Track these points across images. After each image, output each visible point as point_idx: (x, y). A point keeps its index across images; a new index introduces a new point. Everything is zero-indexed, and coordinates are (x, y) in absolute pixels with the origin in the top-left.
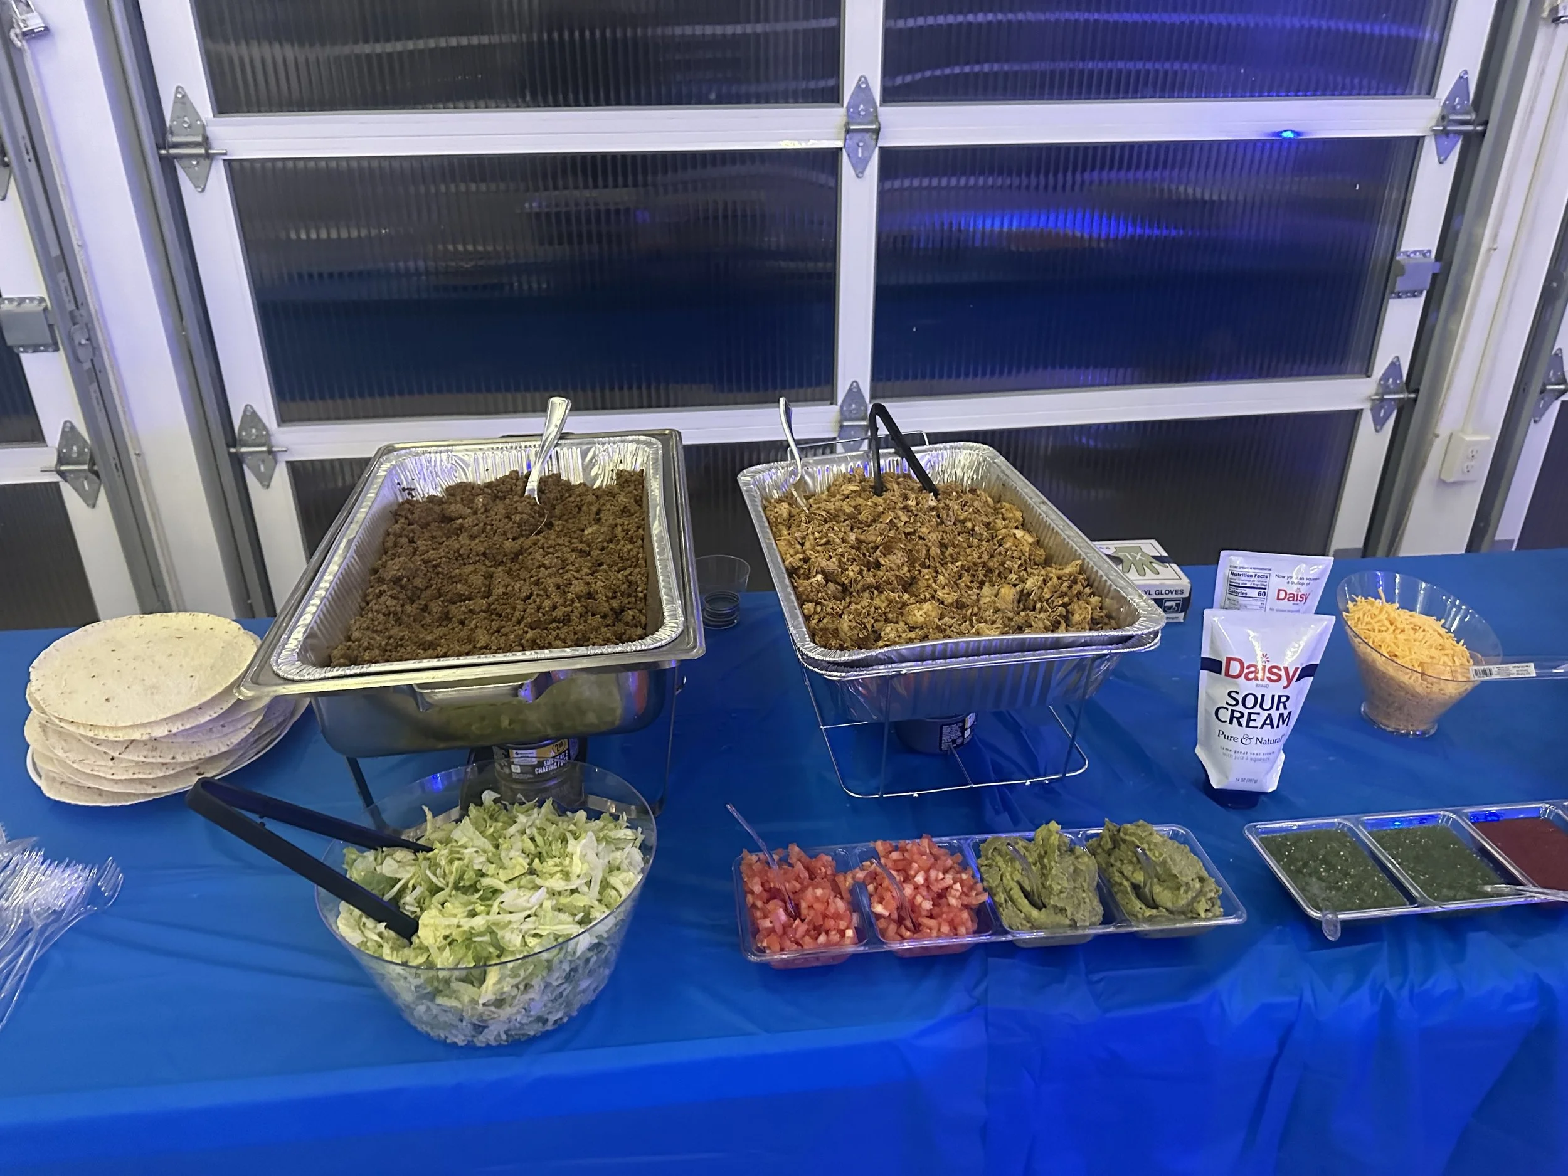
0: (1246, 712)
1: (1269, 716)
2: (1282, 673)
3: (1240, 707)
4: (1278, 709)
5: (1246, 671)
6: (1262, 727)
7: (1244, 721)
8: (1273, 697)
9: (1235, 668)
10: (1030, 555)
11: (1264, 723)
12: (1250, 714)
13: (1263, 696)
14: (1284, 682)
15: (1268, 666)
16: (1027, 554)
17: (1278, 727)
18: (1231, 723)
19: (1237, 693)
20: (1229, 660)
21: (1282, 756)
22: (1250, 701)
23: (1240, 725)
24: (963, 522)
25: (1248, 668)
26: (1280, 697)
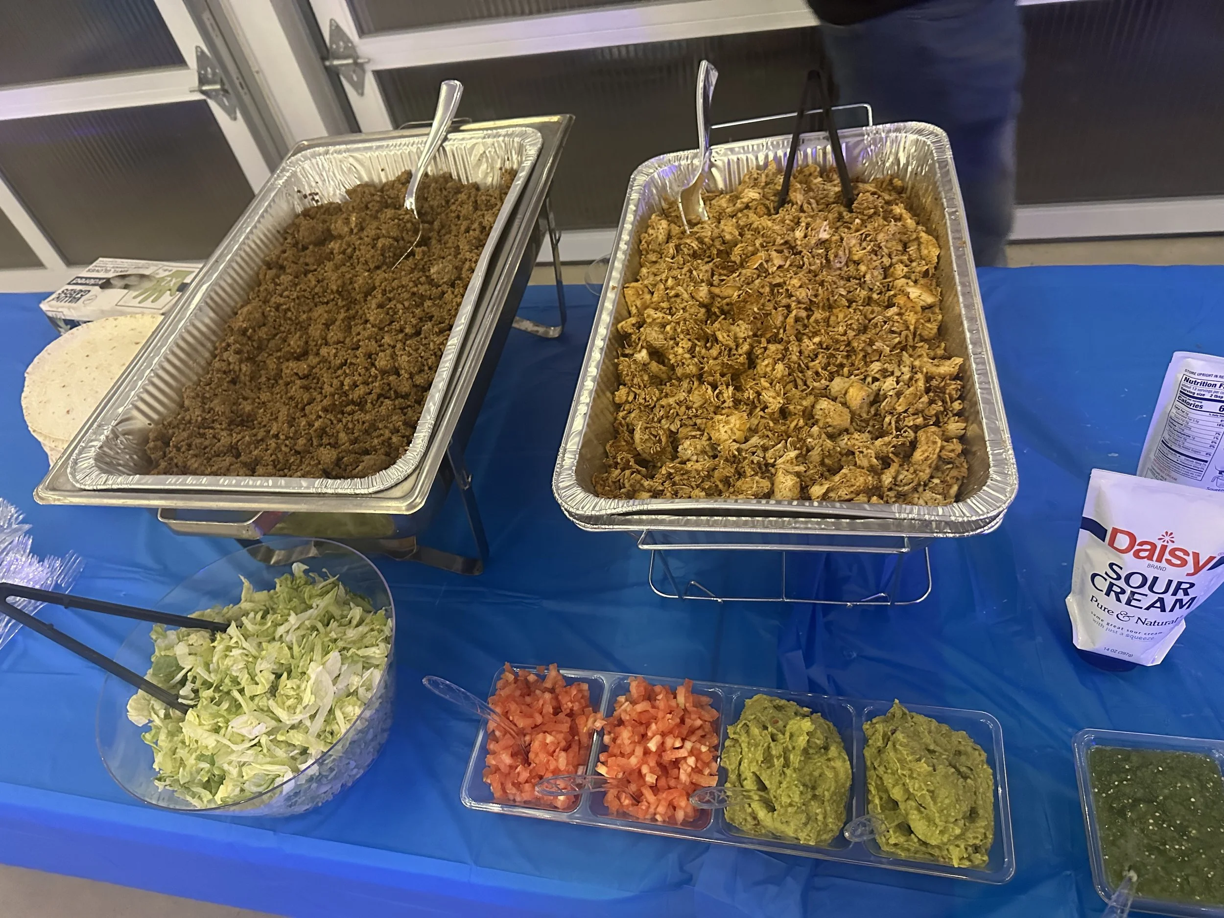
0: (1129, 590)
1: (1161, 600)
2: (1190, 559)
3: (1122, 583)
4: (1174, 594)
5: (1136, 547)
6: (1147, 609)
7: (1124, 598)
8: (1170, 582)
9: (1123, 541)
10: (916, 328)
11: (1152, 606)
12: (1133, 593)
13: (1155, 579)
14: (1190, 567)
15: (1171, 546)
16: (912, 328)
17: (1172, 610)
18: (1108, 594)
19: (1121, 568)
20: (1115, 531)
21: (1183, 625)
22: (1136, 580)
23: (1119, 600)
24: (857, 263)
25: (1141, 544)
26: (1180, 583)
